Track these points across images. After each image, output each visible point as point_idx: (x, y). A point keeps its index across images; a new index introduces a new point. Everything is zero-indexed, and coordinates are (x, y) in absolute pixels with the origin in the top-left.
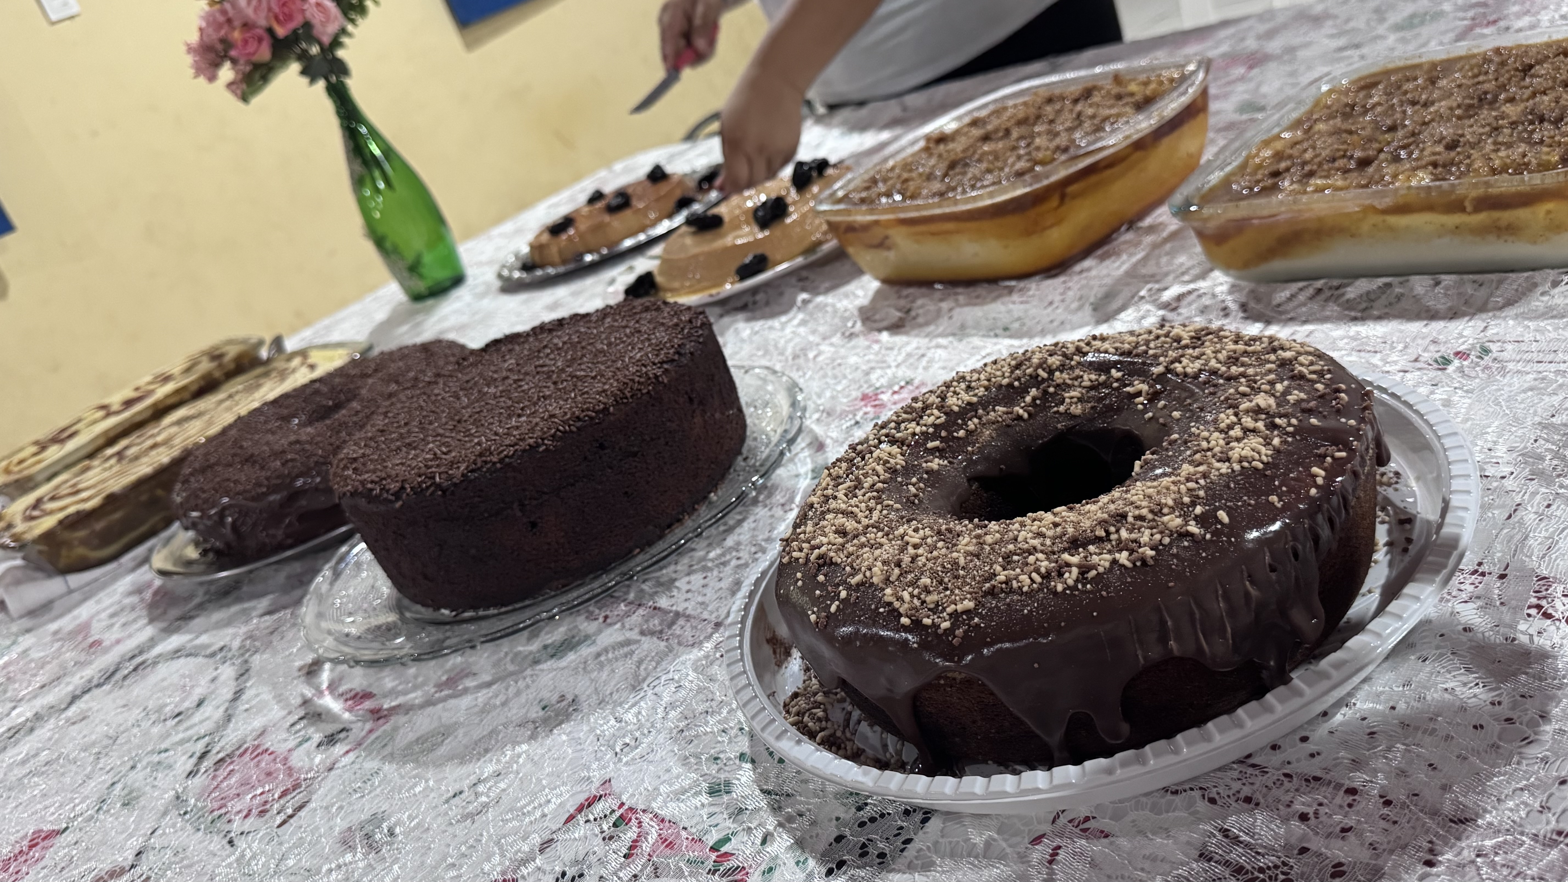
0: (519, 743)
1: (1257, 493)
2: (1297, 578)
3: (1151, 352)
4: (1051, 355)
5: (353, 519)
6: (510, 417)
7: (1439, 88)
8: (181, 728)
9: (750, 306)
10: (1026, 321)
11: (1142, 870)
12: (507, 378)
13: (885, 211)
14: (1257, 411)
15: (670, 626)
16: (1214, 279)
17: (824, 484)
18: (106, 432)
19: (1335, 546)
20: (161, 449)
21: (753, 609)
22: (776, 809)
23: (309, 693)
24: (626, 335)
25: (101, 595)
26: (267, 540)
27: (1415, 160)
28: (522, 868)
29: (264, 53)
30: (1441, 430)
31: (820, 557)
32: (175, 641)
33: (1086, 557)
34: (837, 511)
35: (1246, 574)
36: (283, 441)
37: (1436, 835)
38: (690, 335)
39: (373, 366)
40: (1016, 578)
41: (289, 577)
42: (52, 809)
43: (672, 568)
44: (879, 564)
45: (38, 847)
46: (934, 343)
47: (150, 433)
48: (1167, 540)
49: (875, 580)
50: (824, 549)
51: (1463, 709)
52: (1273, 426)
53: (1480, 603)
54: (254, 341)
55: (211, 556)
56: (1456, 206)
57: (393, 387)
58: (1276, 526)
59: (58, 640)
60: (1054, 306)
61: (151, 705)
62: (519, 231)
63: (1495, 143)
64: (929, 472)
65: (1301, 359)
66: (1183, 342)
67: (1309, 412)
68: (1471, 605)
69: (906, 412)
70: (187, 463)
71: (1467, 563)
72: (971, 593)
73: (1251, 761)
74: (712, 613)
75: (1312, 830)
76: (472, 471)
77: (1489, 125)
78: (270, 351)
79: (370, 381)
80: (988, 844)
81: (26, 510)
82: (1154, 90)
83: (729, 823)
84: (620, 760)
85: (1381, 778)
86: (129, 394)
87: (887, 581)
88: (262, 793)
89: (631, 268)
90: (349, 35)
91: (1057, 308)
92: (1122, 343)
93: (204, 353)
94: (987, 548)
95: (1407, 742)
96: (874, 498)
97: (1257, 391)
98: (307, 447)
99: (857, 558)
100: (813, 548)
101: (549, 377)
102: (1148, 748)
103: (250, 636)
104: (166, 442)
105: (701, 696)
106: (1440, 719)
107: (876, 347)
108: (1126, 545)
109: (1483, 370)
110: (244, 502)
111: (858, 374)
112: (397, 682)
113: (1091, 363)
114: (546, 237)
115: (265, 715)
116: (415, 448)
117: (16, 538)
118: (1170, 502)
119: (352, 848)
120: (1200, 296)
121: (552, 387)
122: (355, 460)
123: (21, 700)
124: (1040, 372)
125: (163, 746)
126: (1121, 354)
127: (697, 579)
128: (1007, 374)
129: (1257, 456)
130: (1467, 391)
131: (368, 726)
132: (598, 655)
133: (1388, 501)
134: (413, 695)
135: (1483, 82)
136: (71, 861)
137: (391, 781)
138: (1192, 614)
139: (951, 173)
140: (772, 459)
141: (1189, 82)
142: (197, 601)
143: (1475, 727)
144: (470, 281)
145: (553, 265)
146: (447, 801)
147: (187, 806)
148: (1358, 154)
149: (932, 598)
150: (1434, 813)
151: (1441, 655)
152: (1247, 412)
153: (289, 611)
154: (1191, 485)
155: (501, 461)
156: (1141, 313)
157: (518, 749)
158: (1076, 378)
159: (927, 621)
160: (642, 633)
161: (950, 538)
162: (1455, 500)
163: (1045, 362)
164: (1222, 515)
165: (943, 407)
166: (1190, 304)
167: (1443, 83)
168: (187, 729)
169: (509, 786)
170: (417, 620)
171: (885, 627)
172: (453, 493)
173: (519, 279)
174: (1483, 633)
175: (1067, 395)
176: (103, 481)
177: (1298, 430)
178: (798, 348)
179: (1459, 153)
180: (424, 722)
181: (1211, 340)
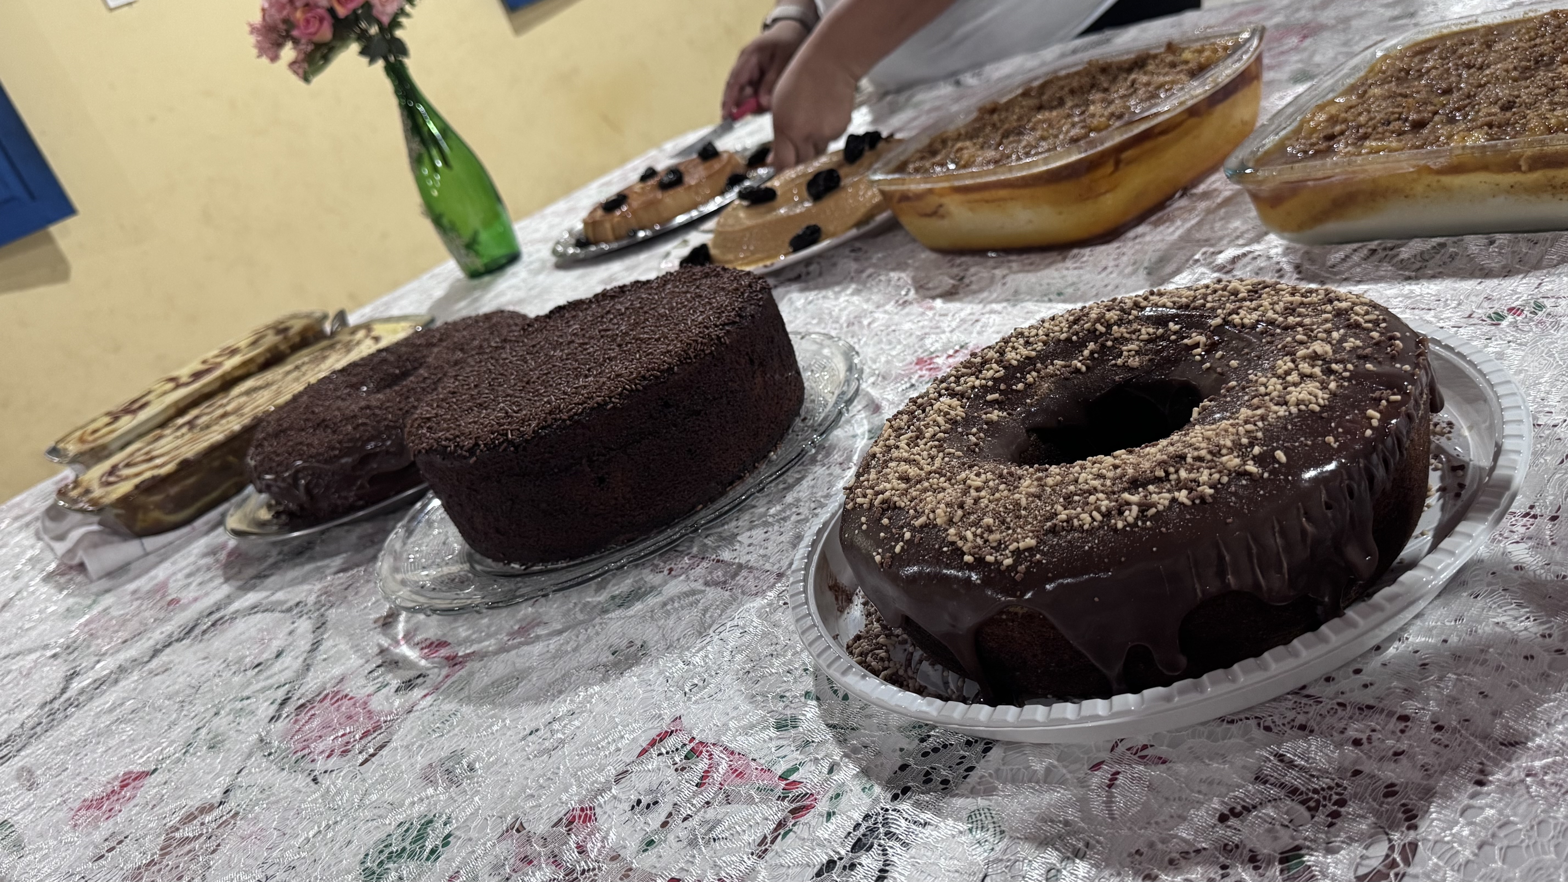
0: (591, 685)
1: (1314, 433)
2: (1351, 516)
3: (1208, 305)
4: (1108, 310)
5: (427, 476)
6: (577, 377)
7: (1495, 52)
8: (261, 677)
9: (803, 277)
10: (1080, 285)
11: (1199, 792)
12: (573, 342)
13: (940, 179)
14: (1314, 357)
15: (733, 577)
16: (1269, 242)
17: (886, 436)
18: (176, 403)
19: (1389, 486)
20: (231, 418)
21: (816, 557)
22: (841, 741)
23: (385, 642)
24: (687, 300)
25: (177, 556)
26: (339, 502)
27: (1470, 121)
28: (599, 797)
29: (326, 33)
30: (1494, 380)
31: (884, 502)
32: (251, 598)
33: (1146, 496)
34: (899, 460)
35: (1302, 511)
36: (353, 407)
37: (1487, 756)
38: (750, 298)
39: (438, 335)
40: (1077, 516)
41: (361, 538)
42: (141, 753)
43: (734, 524)
44: (942, 506)
45: (130, 787)
46: (988, 308)
47: (219, 403)
48: (1225, 479)
49: (939, 521)
50: (887, 494)
51: (1514, 641)
52: (1329, 372)
53: (1531, 543)
54: (318, 314)
55: (284, 518)
56: (1513, 165)
57: (459, 355)
58: (1332, 466)
59: (137, 599)
60: (1109, 270)
61: (231, 657)
62: (571, 210)
63: (1551, 103)
64: (989, 423)
65: (1357, 308)
66: (1240, 296)
67: (1365, 358)
68: (1522, 546)
69: (965, 367)
70: (260, 429)
71: (1520, 504)
72: (1032, 532)
73: (1305, 692)
74: (774, 564)
75: (1366, 754)
76: (543, 428)
77: (1545, 85)
78: (333, 326)
79: (436, 350)
80: (1048, 770)
81: (102, 476)
82: (1208, 58)
83: (796, 754)
84: (689, 699)
85: (1433, 706)
86: (197, 366)
87: (950, 522)
88: (343, 735)
89: (685, 242)
90: (407, 15)
91: (1111, 273)
92: (1180, 297)
93: (268, 328)
94: (1048, 490)
95: (1459, 671)
96: (936, 447)
97: (1314, 339)
98: (377, 411)
99: (921, 501)
100: (877, 494)
101: (614, 340)
102: (1205, 677)
103: (326, 592)
104: (236, 411)
105: (765, 641)
106: (1491, 650)
107: (930, 314)
108: (1185, 484)
109: (1536, 325)
110: (316, 465)
111: (913, 340)
112: (470, 632)
113: (1149, 317)
114: (600, 213)
115: (344, 664)
116: (486, 408)
117: (94, 502)
118: (1229, 443)
119: (433, 783)
120: (1255, 258)
121: (617, 349)
122: (429, 419)
123: (104, 654)
124: (1098, 326)
125: (245, 694)
126: (1178, 308)
127: (758, 534)
128: (1065, 329)
129: (1313, 399)
130: (1520, 344)
131: (444, 672)
132: (665, 604)
133: (1441, 450)
134: (487, 643)
135: (1540, 45)
136: (162, 800)
137: (468, 721)
138: (1249, 549)
139: (1004, 141)
140: (831, 418)
141: (1244, 49)
142: (271, 561)
143: (1526, 658)
144: (525, 258)
145: (607, 242)
146: (524, 738)
147: (271, 748)
148: (1413, 116)
149: (994, 537)
150: (1485, 737)
151: (1493, 591)
152: (1304, 358)
153: (362, 568)
154: (1250, 427)
155: (571, 418)
156: (1196, 276)
157: (591, 691)
158: (1134, 332)
159: (990, 558)
160: (706, 584)
161: (1012, 480)
162: (1508, 444)
163: (1103, 316)
164: (1280, 455)
165: (1002, 361)
166: (1245, 266)
167: (1499, 46)
168: (268, 678)
169: (583, 724)
170: (488, 573)
171: (948, 566)
172: (525, 449)
173: (573, 254)
174: (1534, 571)
175: (1125, 348)
176: (177, 448)
177: (1354, 375)
178: (852, 316)
179: (1514, 114)
180: (499, 667)
181: (1267, 293)
